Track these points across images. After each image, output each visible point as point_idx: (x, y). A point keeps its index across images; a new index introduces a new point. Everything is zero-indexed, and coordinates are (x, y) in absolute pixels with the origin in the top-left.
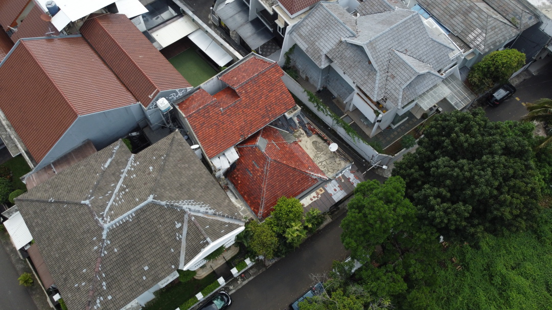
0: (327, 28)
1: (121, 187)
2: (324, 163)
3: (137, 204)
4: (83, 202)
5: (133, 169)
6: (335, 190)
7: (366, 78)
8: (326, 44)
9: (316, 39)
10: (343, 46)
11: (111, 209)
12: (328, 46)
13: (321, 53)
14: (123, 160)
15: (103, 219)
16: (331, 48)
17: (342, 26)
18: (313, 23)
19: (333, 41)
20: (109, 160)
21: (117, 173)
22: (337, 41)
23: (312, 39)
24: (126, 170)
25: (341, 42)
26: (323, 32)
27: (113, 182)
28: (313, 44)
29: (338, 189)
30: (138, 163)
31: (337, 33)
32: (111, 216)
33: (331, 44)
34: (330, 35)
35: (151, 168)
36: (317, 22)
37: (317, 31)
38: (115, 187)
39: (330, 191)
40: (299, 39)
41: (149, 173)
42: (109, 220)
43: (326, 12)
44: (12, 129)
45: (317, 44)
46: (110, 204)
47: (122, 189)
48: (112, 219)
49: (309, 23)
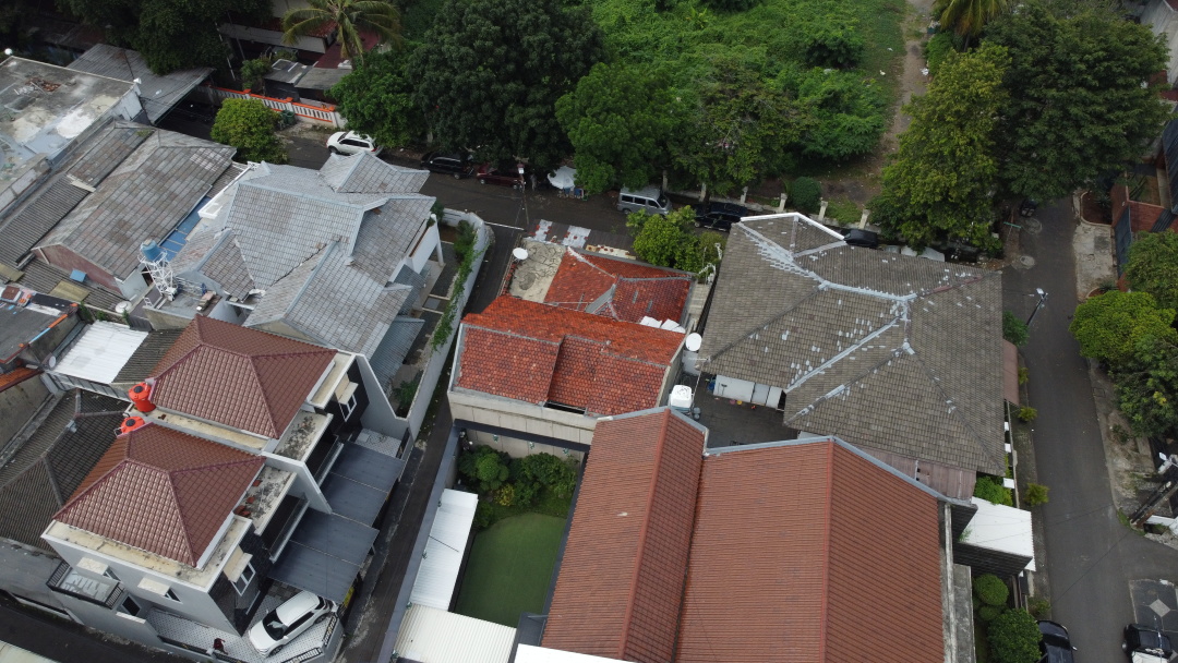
0: (332, 295)
1: (844, 348)
2: (548, 262)
3: (847, 295)
4: (911, 352)
5: (808, 363)
6: (575, 238)
7: (404, 215)
8: (366, 289)
9: (360, 310)
10: (361, 260)
11: (881, 323)
12: (368, 284)
13: (385, 294)
14: (807, 388)
15: (900, 316)
16: (371, 280)
17: (324, 269)
18: (328, 324)
19: (357, 279)
20: (830, 395)
21: (834, 371)
22: (354, 271)
23: (363, 318)
24: (817, 371)
25: (353, 265)
26: (343, 300)
27: (849, 362)
28: (371, 314)
29: (571, 237)
30: (793, 366)
31: (338, 276)
32: (887, 312)
33: (362, 282)
34: (345, 286)
35: (784, 337)
36: (325, 318)
37: (344, 312)
38: (852, 354)
39: (583, 241)
40: (369, 343)
41: (794, 330)
42: (894, 307)
43: (300, 304)
44: (944, 614)
45: (369, 306)
46: (876, 335)
47: (847, 342)
48: (890, 303)
49: (332, 331)
